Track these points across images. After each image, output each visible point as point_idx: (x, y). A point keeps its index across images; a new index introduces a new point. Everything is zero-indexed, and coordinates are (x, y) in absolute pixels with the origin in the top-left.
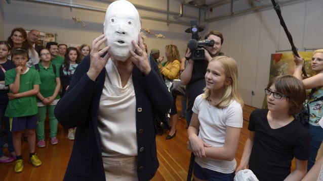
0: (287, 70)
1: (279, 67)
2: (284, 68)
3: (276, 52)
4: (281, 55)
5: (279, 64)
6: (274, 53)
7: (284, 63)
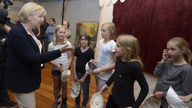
0: (84, 31)
1: (80, 30)
2: (82, 30)
3: (79, 22)
4: (81, 24)
5: (81, 28)
6: (78, 23)
7: (82, 27)
